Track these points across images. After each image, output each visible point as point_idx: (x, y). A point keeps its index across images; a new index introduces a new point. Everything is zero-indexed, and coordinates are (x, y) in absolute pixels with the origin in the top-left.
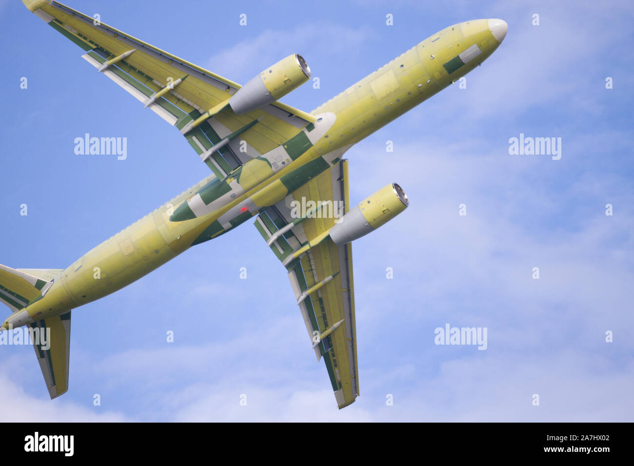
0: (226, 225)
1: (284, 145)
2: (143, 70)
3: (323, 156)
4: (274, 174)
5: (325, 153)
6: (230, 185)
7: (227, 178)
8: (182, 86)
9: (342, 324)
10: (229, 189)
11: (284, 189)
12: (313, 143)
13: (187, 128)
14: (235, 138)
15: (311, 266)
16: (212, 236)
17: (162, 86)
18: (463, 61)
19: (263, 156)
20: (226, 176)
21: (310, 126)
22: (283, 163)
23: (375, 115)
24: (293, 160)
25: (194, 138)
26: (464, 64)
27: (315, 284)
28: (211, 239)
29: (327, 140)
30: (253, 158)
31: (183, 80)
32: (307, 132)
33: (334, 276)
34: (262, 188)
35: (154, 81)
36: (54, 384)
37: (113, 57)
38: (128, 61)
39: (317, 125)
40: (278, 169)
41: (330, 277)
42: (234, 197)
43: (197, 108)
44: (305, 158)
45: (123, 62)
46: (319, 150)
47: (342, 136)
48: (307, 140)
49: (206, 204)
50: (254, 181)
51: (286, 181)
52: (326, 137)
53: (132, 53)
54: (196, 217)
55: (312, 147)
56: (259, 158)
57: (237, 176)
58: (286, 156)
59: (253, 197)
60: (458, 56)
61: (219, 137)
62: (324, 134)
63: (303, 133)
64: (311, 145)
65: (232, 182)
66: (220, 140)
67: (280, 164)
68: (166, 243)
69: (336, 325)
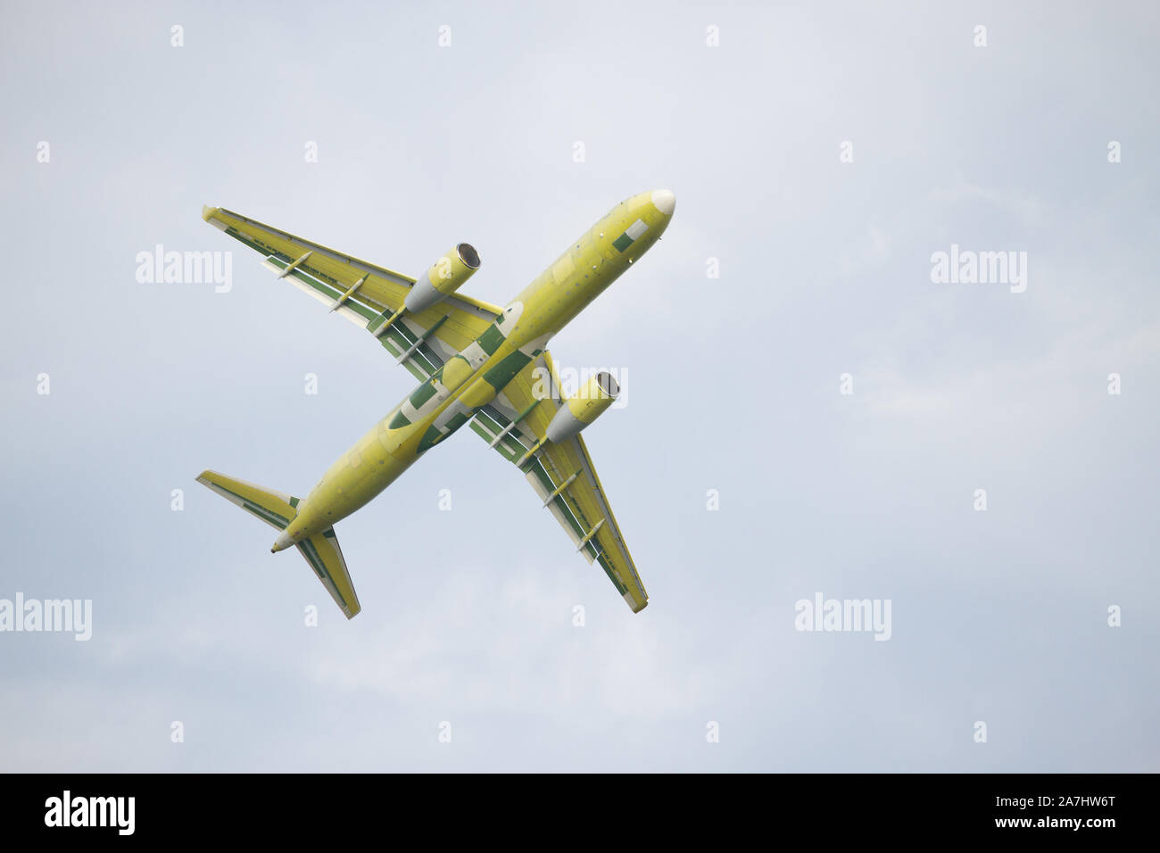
0: (444, 430)
1: (477, 340)
2: (325, 273)
3: (520, 349)
4: (475, 372)
5: (520, 346)
6: (435, 386)
7: (430, 380)
8: (365, 285)
9: (603, 523)
10: (435, 391)
11: (490, 388)
12: (505, 336)
13: (379, 330)
14: (430, 335)
15: (550, 465)
16: (434, 442)
17: (348, 287)
18: (632, 238)
19: (461, 354)
20: (428, 377)
21: (500, 318)
22: (481, 360)
23: (559, 301)
24: (490, 355)
25: (389, 340)
26: (633, 241)
27: (562, 483)
28: (433, 445)
29: (519, 332)
30: (452, 357)
31: (365, 279)
32: (497, 325)
33: (578, 474)
34: (468, 387)
35: (339, 283)
36: (346, 604)
37: (294, 260)
38: (307, 264)
39: (507, 316)
40: (477, 367)
41: (574, 476)
42: (441, 399)
43: (387, 307)
44: (502, 352)
45: (303, 265)
46: (514, 343)
47: (531, 326)
48: (498, 333)
49: (417, 409)
50: (456, 381)
51: (489, 378)
52: (517, 328)
53: (309, 256)
54: (410, 423)
55: (505, 342)
56: (457, 356)
57: (439, 377)
58: (482, 353)
59: (461, 398)
60: (625, 234)
61: (415, 336)
62: (513, 326)
63: (494, 325)
64: (504, 339)
65: (436, 384)
66: (417, 339)
67: (477, 361)
68: (388, 453)
69: (598, 525)
